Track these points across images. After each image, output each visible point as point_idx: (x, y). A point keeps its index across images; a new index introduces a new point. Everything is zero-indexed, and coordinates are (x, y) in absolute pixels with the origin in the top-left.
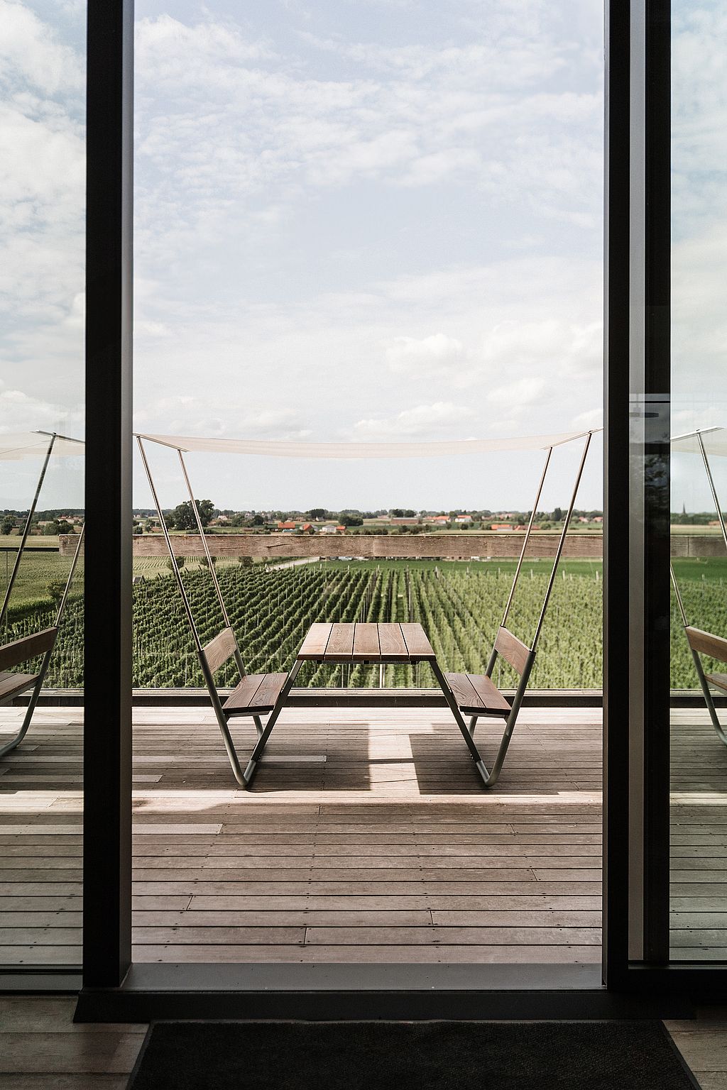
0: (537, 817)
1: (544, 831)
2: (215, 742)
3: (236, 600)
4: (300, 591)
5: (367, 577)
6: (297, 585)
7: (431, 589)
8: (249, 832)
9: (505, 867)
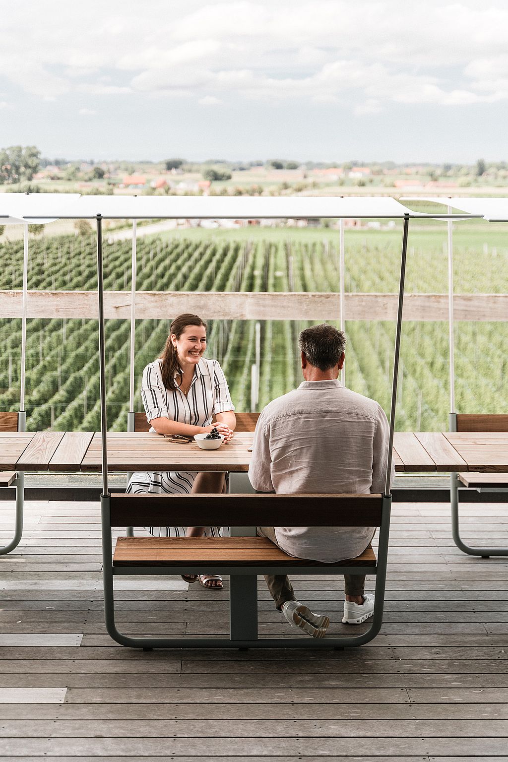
0: (437, 677)
1: (444, 699)
2: (54, 558)
3: (71, 280)
4: (152, 269)
5: (237, 250)
6: (148, 260)
7: (318, 267)
8: (98, 700)
9: (398, 753)
